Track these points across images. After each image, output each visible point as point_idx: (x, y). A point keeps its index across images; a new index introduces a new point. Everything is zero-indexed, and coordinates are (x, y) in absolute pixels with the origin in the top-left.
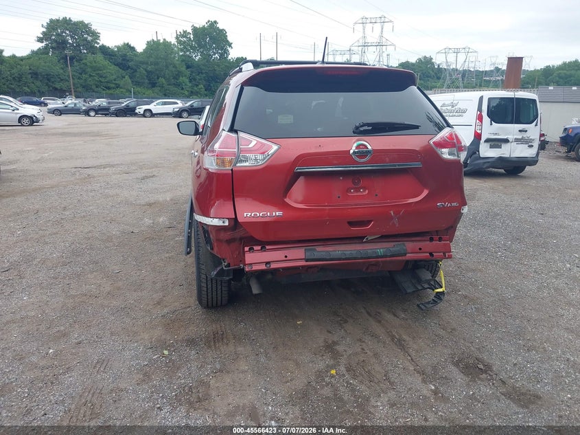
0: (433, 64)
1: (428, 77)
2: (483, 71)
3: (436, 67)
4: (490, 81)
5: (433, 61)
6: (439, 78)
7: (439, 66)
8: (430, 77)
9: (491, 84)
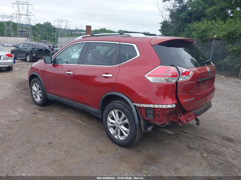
0: (51, 25)
1: (50, 31)
2: (72, 30)
3: (53, 27)
4: (75, 34)
5: (51, 24)
6: (55, 32)
7: (54, 26)
8: (51, 31)
9: (76, 35)
